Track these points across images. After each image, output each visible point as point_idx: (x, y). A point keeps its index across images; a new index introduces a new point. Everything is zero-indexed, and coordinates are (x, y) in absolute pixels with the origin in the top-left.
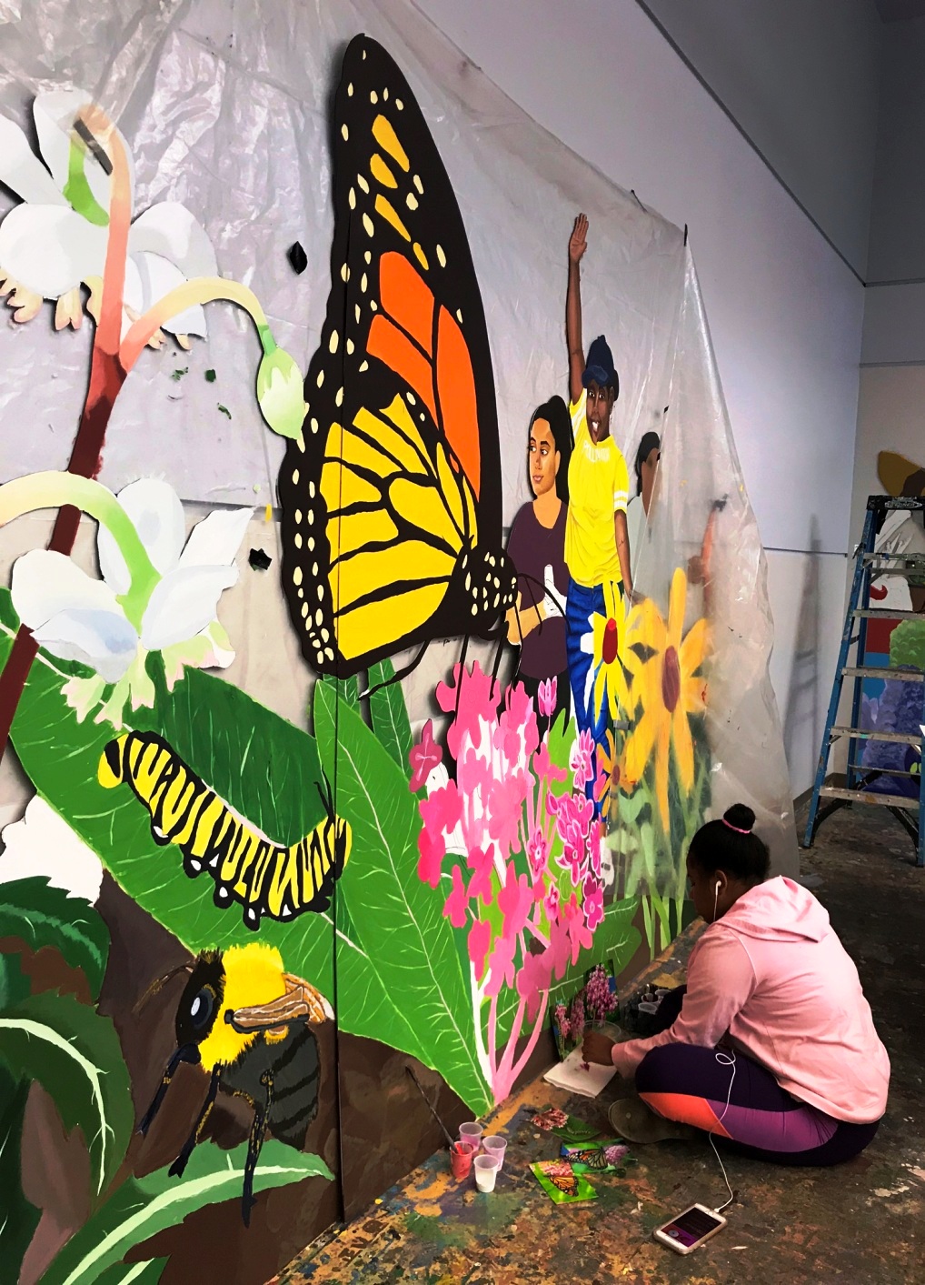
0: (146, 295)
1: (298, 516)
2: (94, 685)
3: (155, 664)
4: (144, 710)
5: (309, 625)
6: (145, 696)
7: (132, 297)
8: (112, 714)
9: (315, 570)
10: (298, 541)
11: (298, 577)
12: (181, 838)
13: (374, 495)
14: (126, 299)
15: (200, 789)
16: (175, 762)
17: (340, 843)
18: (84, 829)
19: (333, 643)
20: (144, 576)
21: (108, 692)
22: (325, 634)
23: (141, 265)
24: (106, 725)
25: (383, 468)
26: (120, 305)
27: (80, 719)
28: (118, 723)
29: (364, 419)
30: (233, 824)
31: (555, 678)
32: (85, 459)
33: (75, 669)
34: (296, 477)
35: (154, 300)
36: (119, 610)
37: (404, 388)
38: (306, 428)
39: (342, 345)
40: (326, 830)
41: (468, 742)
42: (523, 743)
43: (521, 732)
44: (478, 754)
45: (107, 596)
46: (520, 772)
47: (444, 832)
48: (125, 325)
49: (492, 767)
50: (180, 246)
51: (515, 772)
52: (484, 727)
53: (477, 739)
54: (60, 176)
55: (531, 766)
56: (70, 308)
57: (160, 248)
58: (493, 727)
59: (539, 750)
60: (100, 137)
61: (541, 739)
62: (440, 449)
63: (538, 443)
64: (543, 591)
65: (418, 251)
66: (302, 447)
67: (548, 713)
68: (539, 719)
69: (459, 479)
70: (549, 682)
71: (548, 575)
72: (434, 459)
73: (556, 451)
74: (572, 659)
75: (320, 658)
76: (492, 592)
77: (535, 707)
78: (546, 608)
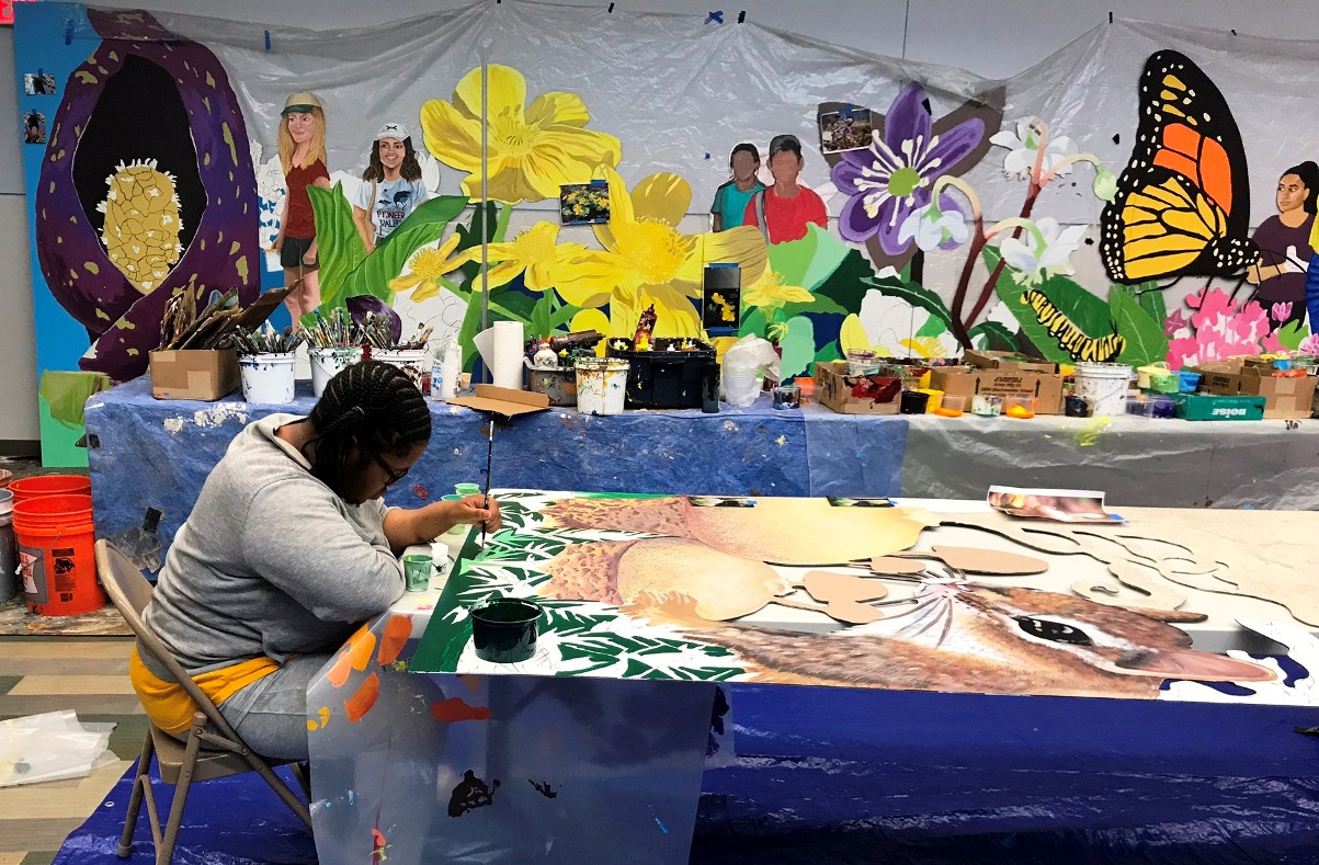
0: (1050, 164)
1: (1109, 227)
2: (1022, 275)
3: (1043, 272)
4: (1038, 284)
5: (1111, 264)
6: (1039, 280)
7: (1045, 166)
8: (1027, 284)
9: (1116, 245)
10: (1108, 235)
11: (1107, 247)
12: (1048, 324)
13: (1154, 217)
14: (1043, 168)
15: (1056, 311)
16: (1048, 301)
17: (1120, 345)
18: (1014, 313)
19: (1123, 272)
20: (1042, 245)
21: (1026, 278)
22: (1119, 269)
23: (1049, 158)
24: (1025, 286)
25: (1159, 206)
26: (1040, 170)
27: (1017, 283)
29: (1149, 189)
30: (1068, 326)
31: (1291, 303)
32: (1026, 213)
33: (1016, 270)
34: (1109, 213)
35: (1053, 166)
36: (1032, 255)
37: (1175, 174)
38: (1117, 196)
39: (1139, 164)
40: (1113, 338)
41: (1208, 322)
42: (1254, 330)
43: (1253, 324)
44: (1215, 329)
45: (1028, 251)
46: (1249, 343)
47: (1184, 356)
48: (1042, 175)
49: (1224, 336)
50: (1064, 147)
51: (1244, 342)
52: (1221, 318)
53: (1215, 322)
54: (1024, 140)
55: (1260, 343)
56: (1024, 174)
57: (1057, 151)
58: (1230, 318)
59: (1268, 336)
60: (1037, 127)
61: (1272, 331)
62: (1199, 195)
63: (1287, 186)
64: (1284, 258)
65: (1190, 119)
66: (1114, 203)
67: (1281, 320)
68: (1271, 322)
69: (1213, 208)
70: (1284, 304)
71: (1291, 251)
72: (1195, 200)
73: (1305, 188)
74: (1310, 295)
75: (1116, 277)
76: (1236, 257)
77: (1269, 314)
78: (1287, 267)
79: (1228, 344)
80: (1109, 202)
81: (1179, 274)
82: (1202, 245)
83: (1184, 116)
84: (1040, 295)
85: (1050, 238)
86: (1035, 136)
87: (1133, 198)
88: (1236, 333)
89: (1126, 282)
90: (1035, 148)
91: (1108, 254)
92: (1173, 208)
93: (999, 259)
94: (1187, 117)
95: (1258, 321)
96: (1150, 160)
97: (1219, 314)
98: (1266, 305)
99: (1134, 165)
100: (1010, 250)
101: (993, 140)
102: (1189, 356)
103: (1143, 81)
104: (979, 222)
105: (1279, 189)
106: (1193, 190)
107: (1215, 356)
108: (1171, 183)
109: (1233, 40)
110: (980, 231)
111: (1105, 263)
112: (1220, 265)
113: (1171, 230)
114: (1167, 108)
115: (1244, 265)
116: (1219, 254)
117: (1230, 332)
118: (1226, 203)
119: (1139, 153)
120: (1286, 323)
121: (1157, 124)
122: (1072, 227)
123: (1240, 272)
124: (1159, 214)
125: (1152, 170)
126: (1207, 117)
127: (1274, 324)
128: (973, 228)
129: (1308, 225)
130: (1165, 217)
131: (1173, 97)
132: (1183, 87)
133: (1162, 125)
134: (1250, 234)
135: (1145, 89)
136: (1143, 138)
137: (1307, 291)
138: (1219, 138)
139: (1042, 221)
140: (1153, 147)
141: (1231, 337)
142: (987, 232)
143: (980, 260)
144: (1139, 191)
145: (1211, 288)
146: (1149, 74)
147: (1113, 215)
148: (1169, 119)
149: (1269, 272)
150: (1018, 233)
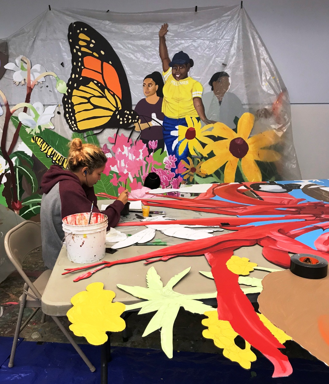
0: (34, 77)
1: (67, 106)
2: (30, 129)
3: (40, 127)
4: (38, 133)
5: (70, 123)
6: (38, 131)
9: (72, 114)
10: (67, 110)
11: (67, 115)
12: (46, 152)
13: (87, 101)
14: (31, 79)
15: (48, 146)
18: (29, 147)
19: (77, 127)
20: (37, 116)
21: (32, 130)
22: (75, 125)
23: (33, 75)
24: (32, 134)
25: (88, 96)
26: (30, 80)
27: (28, 133)
28: (34, 134)
29: (82, 88)
31: (157, 141)
32: (28, 100)
33: (27, 127)
34: (66, 99)
35: (36, 78)
36: (33, 120)
37: (93, 80)
38: (68, 91)
39: (75, 76)
41: (119, 150)
42: (141, 154)
43: (141, 151)
44: (123, 153)
45: (31, 118)
46: (140, 160)
47: (111, 166)
48: (31, 83)
49: (128, 156)
50: (39, 70)
51: (138, 159)
52: (125, 148)
53: (123, 150)
54: (20, 67)
55: (145, 160)
56: (23, 82)
57: (36, 71)
58: (129, 148)
59: (148, 156)
60: (25, 60)
61: (150, 154)
62: (106, 90)
63: (147, 84)
64: (151, 119)
65: (95, 54)
66: (67, 94)
67: (153, 148)
68: (149, 150)
69: (113, 95)
70: (153, 141)
71: (154, 116)
72: (104, 92)
73: (156, 85)
74: (166, 137)
75: (74, 129)
76: (128, 119)
77: (147, 146)
78: (153, 124)
79: (130, 160)
80: (65, 94)
81: (104, 127)
82: (111, 113)
83: (91, 52)
84: (40, 139)
85: (40, 112)
86: (24, 64)
87: (75, 92)
88: (133, 155)
89: (79, 131)
90: (26, 70)
91: (68, 118)
92: (95, 96)
93: (19, 122)
94: (93, 53)
95: (143, 149)
96: (80, 74)
97: (124, 146)
98: (145, 141)
99: (73, 76)
100: (23, 117)
101: (6, 67)
102: (113, 166)
103: (69, 37)
104: (7, 105)
105: (144, 86)
106: (103, 87)
107: (125, 166)
108: (91, 85)
109: (108, 15)
110: (8, 110)
111: (68, 123)
112: (121, 123)
113: (95, 107)
114: (83, 49)
115: (132, 123)
116: (120, 118)
117: (130, 155)
118: (119, 92)
119: (74, 71)
120: (156, 150)
121: (79, 57)
122: (50, 106)
123: (132, 126)
124: (88, 99)
125: (81, 78)
126: (103, 53)
127: (150, 151)
128: (5, 108)
129: (160, 103)
130: (91, 100)
131: (85, 44)
132: (88, 39)
133: (82, 57)
134: (134, 108)
135: (71, 40)
136: (75, 64)
137: (164, 135)
138: (110, 62)
139: (36, 104)
140: (80, 67)
141: (131, 157)
142: (11, 110)
143: (11, 123)
144: (77, 88)
145: (120, 134)
146: (71, 33)
147: (68, 100)
148: (85, 54)
149: (144, 126)
150: (25, 110)
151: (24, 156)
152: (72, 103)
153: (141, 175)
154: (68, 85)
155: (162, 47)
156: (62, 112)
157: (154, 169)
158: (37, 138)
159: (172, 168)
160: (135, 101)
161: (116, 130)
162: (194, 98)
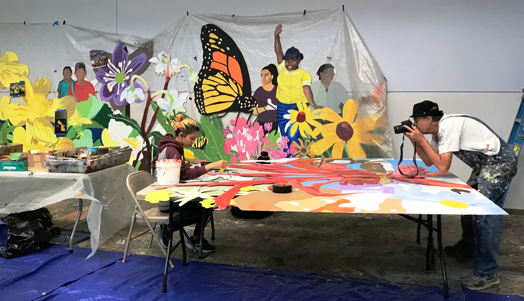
0: (172, 69)
1: (197, 93)
2: (166, 112)
3: (174, 111)
4: (172, 116)
5: (200, 108)
6: (173, 114)
7: (170, 70)
9: (201, 100)
10: (197, 96)
11: (197, 101)
13: (214, 88)
14: (169, 70)
17: (206, 141)
18: (164, 128)
19: (204, 110)
20: (172, 101)
21: (168, 113)
22: (203, 109)
23: (172, 67)
24: (167, 117)
25: (215, 84)
27: (164, 116)
28: (169, 117)
29: (210, 77)
31: (272, 123)
32: (166, 88)
33: (164, 110)
34: (197, 87)
35: (173, 69)
36: (169, 104)
37: (219, 71)
38: (199, 80)
39: (205, 68)
40: (203, 138)
41: (239, 131)
42: (258, 135)
43: (257, 132)
44: (242, 134)
45: (168, 103)
46: (256, 140)
47: (231, 146)
48: (170, 73)
49: (246, 137)
50: (176, 63)
51: (255, 140)
52: (244, 129)
53: (242, 131)
54: (161, 61)
55: (261, 140)
56: (163, 73)
57: (174, 64)
58: (248, 129)
59: (264, 137)
60: (165, 55)
61: (265, 135)
62: (230, 79)
63: (264, 74)
64: (267, 104)
65: (222, 50)
66: (198, 83)
67: (269, 130)
68: (264, 131)
69: (236, 84)
70: (269, 123)
71: (269, 101)
72: (228, 81)
73: (271, 75)
74: (279, 119)
75: (202, 113)
76: (247, 104)
77: (263, 128)
78: (268, 108)
79: (248, 140)
80: (196, 83)
81: (227, 111)
82: (234, 99)
83: (219, 48)
84: (173, 121)
85: (175, 98)
86: (165, 59)
87: (205, 81)
88: (251, 135)
89: (206, 114)
90: (166, 63)
91: (198, 103)
92: (220, 84)
93: (157, 106)
94: (220, 49)
95: (259, 131)
96: (209, 66)
97: (243, 127)
98: (262, 124)
99: (204, 68)
100: (161, 103)
101: (150, 61)
102: (233, 146)
103: (202, 36)
104: (149, 92)
105: (261, 76)
106: (227, 77)
107: (244, 146)
108: (218, 75)
109: (234, 19)
110: (149, 95)
111: (198, 107)
112: (242, 107)
113: (221, 94)
114: (212, 46)
115: (251, 107)
116: (241, 103)
117: (248, 135)
118: (241, 82)
119: (205, 64)
120: (270, 132)
121: (210, 52)
122: (183, 93)
123: (251, 110)
124: (215, 87)
125: (210, 70)
126: (228, 49)
127: (266, 132)
128: (147, 94)
129: (275, 90)
130: (218, 88)
131: (214, 42)
132: (217, 38)
133: (212, 52)
134: (252, 94)
135: (203, 39)
136: (205, 58)
137: (278, 118)
138: (234, 57)
139: (172, 91)
140: (210, 61)
141: (249, 138)
142: (152, 96)
143: (150, 107)
144: (207, 78)
145: (240, 117)
146: (203, 33)
147: (198, 88)
148: (214, 50)
149: (261, 110)
150: (163, 95)
151: (159, 136)
152: (202, 91)
153: (257, 154)
154: (199, 75)
155: (277, 43)
156: (193, 98)
157: (268, 148)
158: (171, 120)
159: (284, 148)
160: (254, 88)
161: (237, 113)
162: (304, 87)
